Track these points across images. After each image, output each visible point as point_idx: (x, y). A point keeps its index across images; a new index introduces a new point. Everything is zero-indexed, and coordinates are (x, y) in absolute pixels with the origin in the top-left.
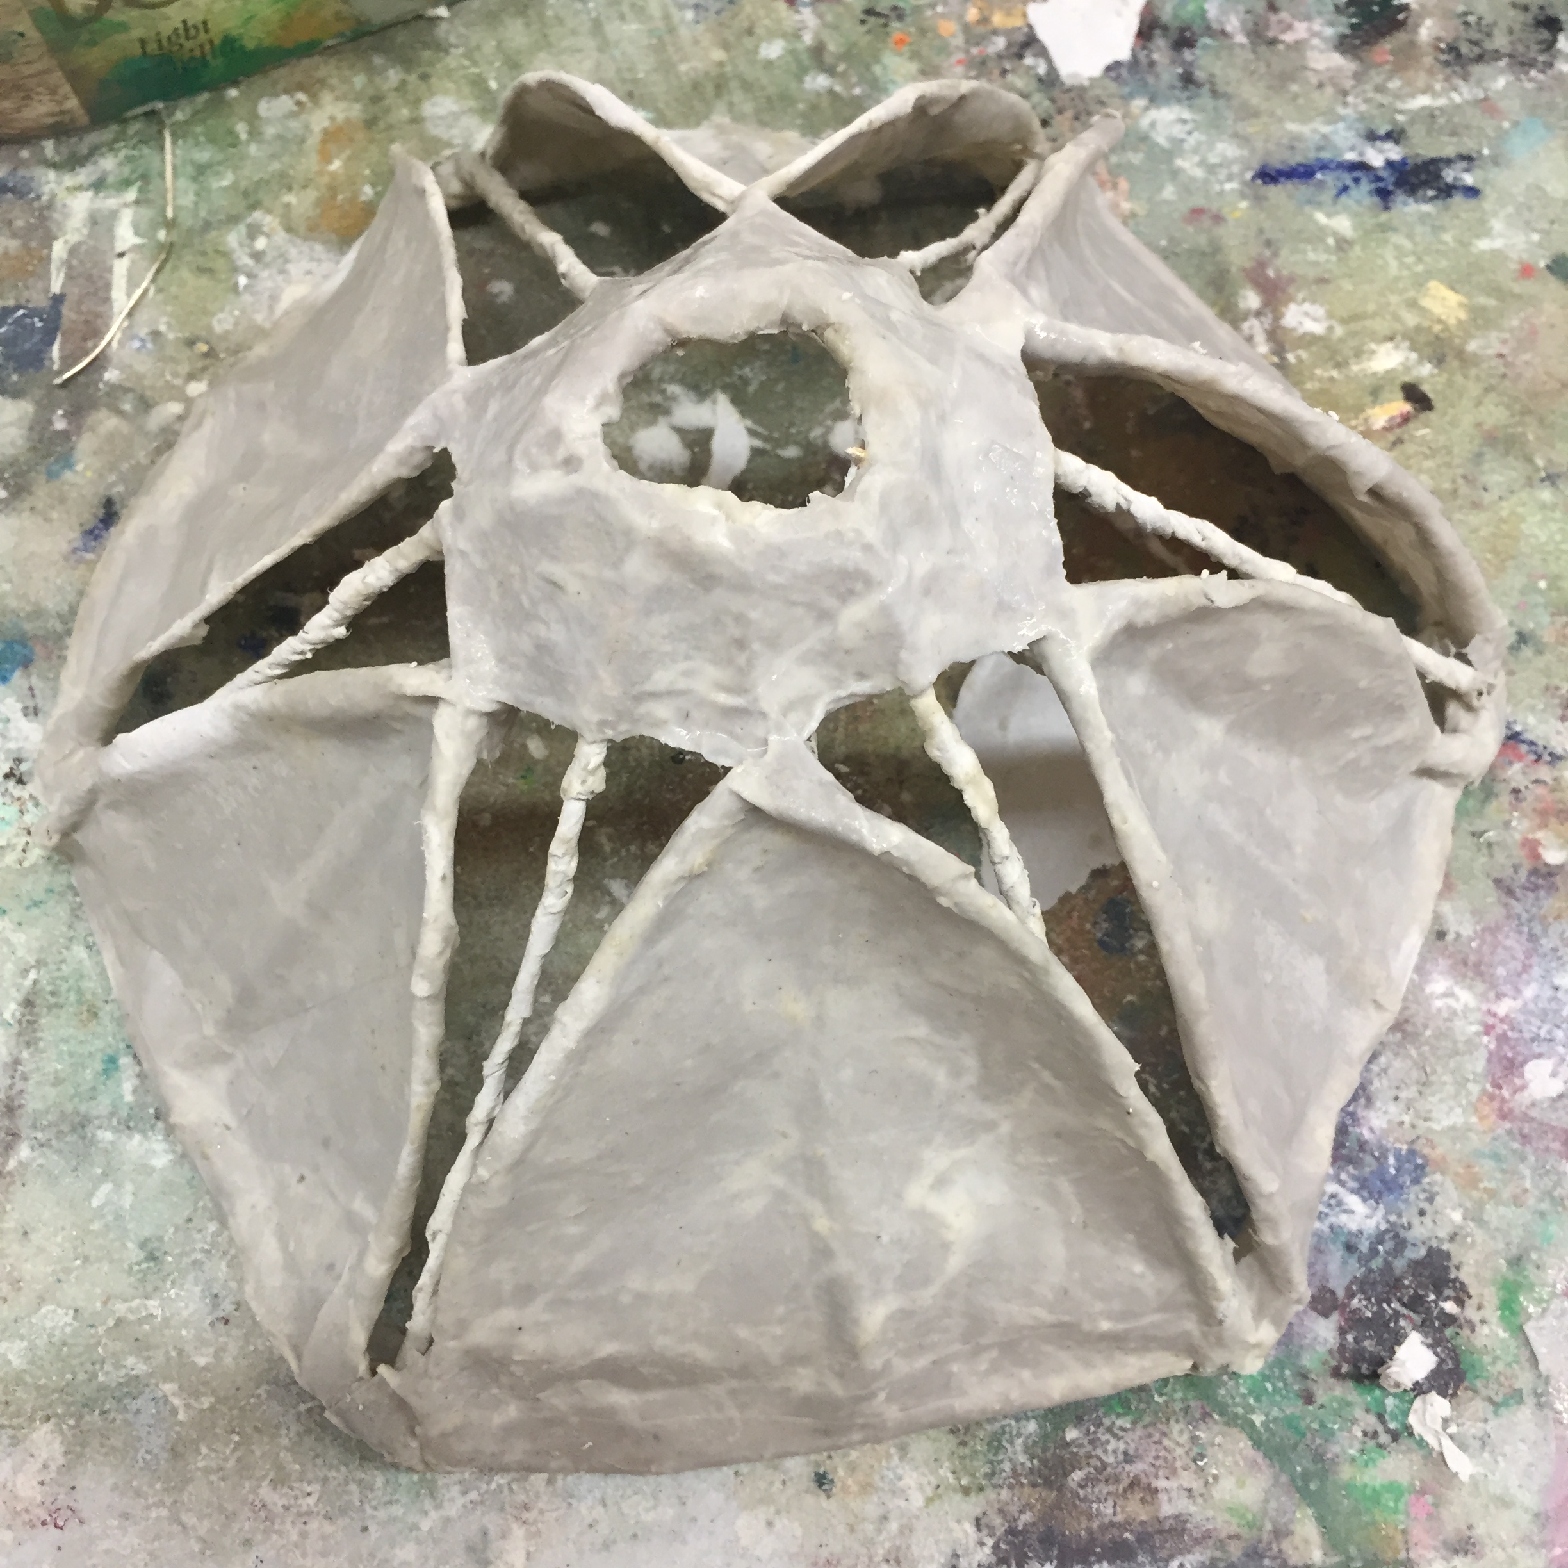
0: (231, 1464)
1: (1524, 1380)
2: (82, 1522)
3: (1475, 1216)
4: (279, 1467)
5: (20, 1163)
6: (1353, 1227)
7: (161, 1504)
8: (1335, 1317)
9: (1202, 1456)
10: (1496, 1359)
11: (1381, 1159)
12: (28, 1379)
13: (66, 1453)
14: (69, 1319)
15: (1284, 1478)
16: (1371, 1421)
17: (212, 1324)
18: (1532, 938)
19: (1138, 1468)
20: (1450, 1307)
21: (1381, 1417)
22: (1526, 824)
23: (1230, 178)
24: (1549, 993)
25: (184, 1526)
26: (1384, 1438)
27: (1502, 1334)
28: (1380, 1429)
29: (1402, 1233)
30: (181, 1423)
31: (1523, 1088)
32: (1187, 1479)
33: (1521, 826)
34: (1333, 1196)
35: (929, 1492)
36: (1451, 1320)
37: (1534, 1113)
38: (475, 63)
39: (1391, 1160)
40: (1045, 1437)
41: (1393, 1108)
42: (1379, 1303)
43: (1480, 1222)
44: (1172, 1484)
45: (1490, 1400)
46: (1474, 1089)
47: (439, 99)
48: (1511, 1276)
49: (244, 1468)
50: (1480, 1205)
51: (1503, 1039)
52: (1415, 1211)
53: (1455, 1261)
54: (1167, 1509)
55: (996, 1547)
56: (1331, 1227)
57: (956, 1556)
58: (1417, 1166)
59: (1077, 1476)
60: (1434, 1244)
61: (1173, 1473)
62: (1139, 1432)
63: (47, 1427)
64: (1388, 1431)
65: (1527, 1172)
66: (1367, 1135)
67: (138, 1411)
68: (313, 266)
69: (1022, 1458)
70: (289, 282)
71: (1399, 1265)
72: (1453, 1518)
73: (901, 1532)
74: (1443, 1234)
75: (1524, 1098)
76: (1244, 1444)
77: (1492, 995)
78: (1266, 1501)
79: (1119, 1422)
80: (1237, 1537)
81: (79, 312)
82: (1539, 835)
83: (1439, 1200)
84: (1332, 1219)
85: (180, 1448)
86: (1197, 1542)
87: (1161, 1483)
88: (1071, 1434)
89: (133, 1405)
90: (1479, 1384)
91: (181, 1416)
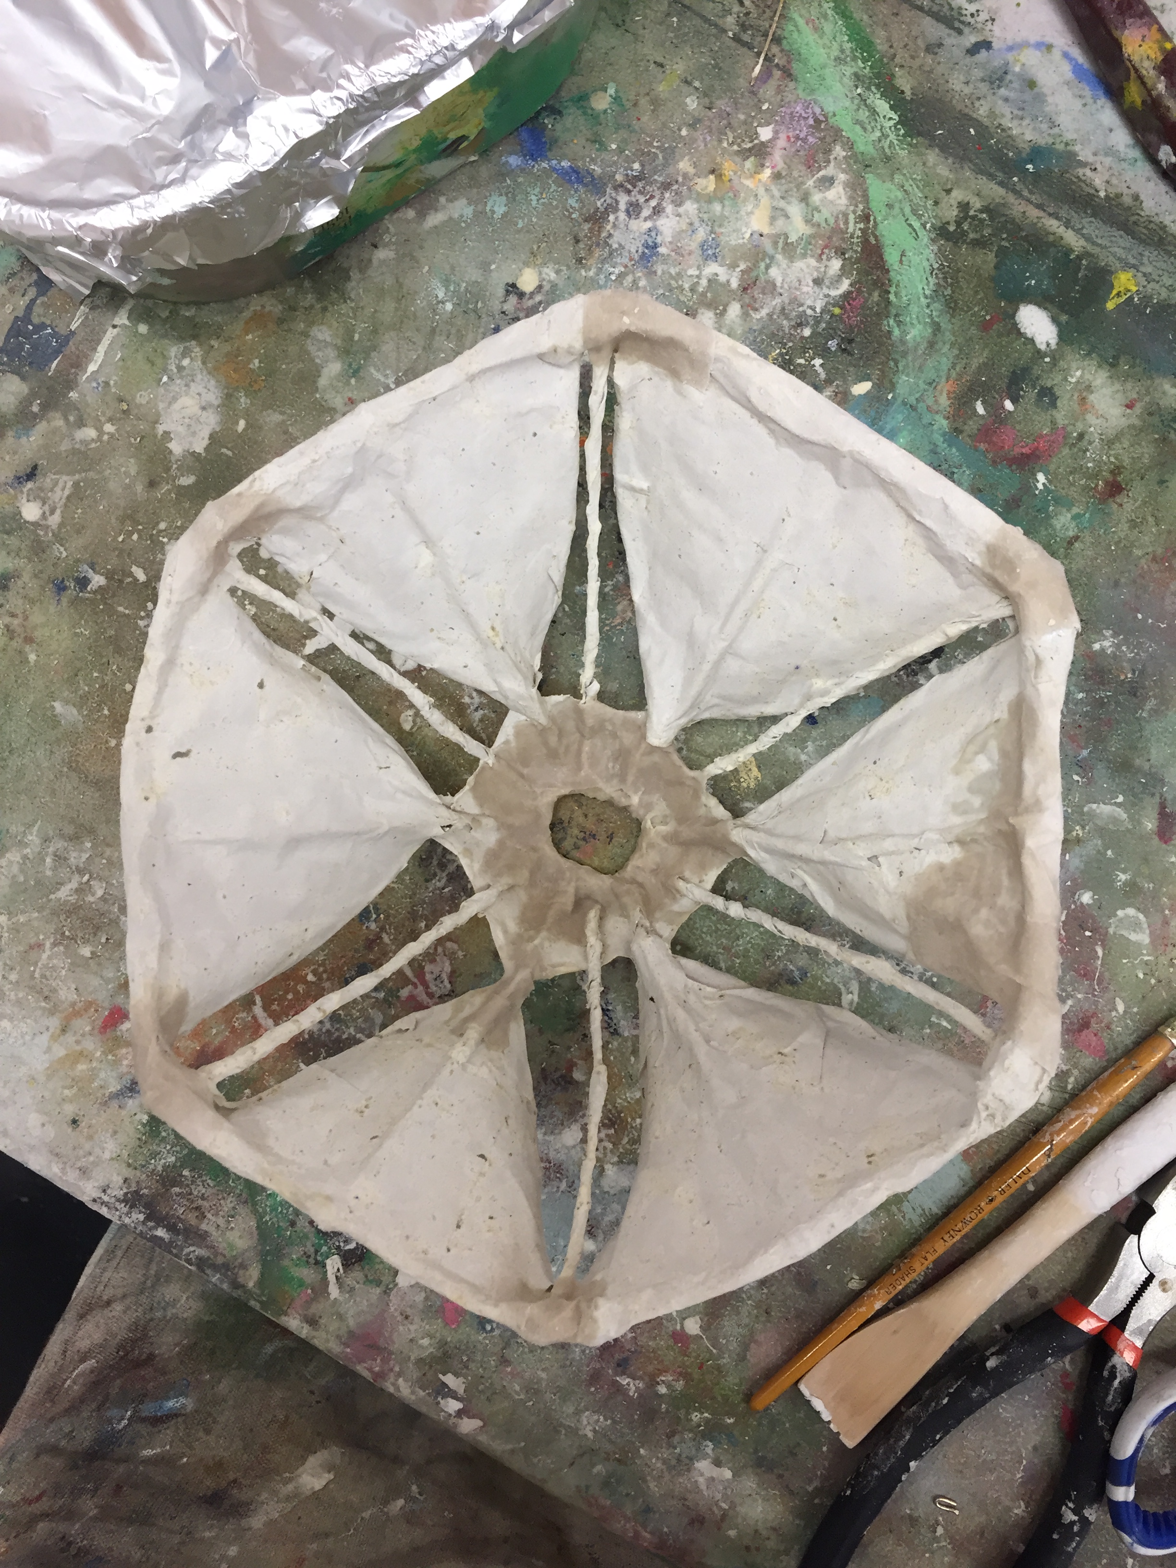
1: (386, 1279)
9: (233, 1217)
15: (259, 1248)
16: (312, 1250)
19: (205, 1204)
21: (316, 1252)
22: (577, 1054)
26: (312, 1260)
28: (313, 1256)
32: (221, 1221)
33: (574, 1053)
35: (114, 1155)
38: (355, 318)
40: (174, 1166)
44: (213, 1219)
45: (366, 1276)
47: (324, 328)
54: (204, 1227)
55: (126, 1194)
57: (108, 1186)
59: (177, 1190)
61: (216, 1214)
62: (214, 1191)
64: (316, 1259)
68: (203, 391)
69: (160, 1168)
70: (187, 394)
72: (316, 1308)
73: (93, 1162)
76: (253, 1223)
78: (246, 1250)
79: (210, 1179)
80: (225, 1256)
81: (77, 349)
82: (578, 1063)
86: (207, 1247)
87: (209, 1216)
88: (186, 1173)
90: (367, 1267)
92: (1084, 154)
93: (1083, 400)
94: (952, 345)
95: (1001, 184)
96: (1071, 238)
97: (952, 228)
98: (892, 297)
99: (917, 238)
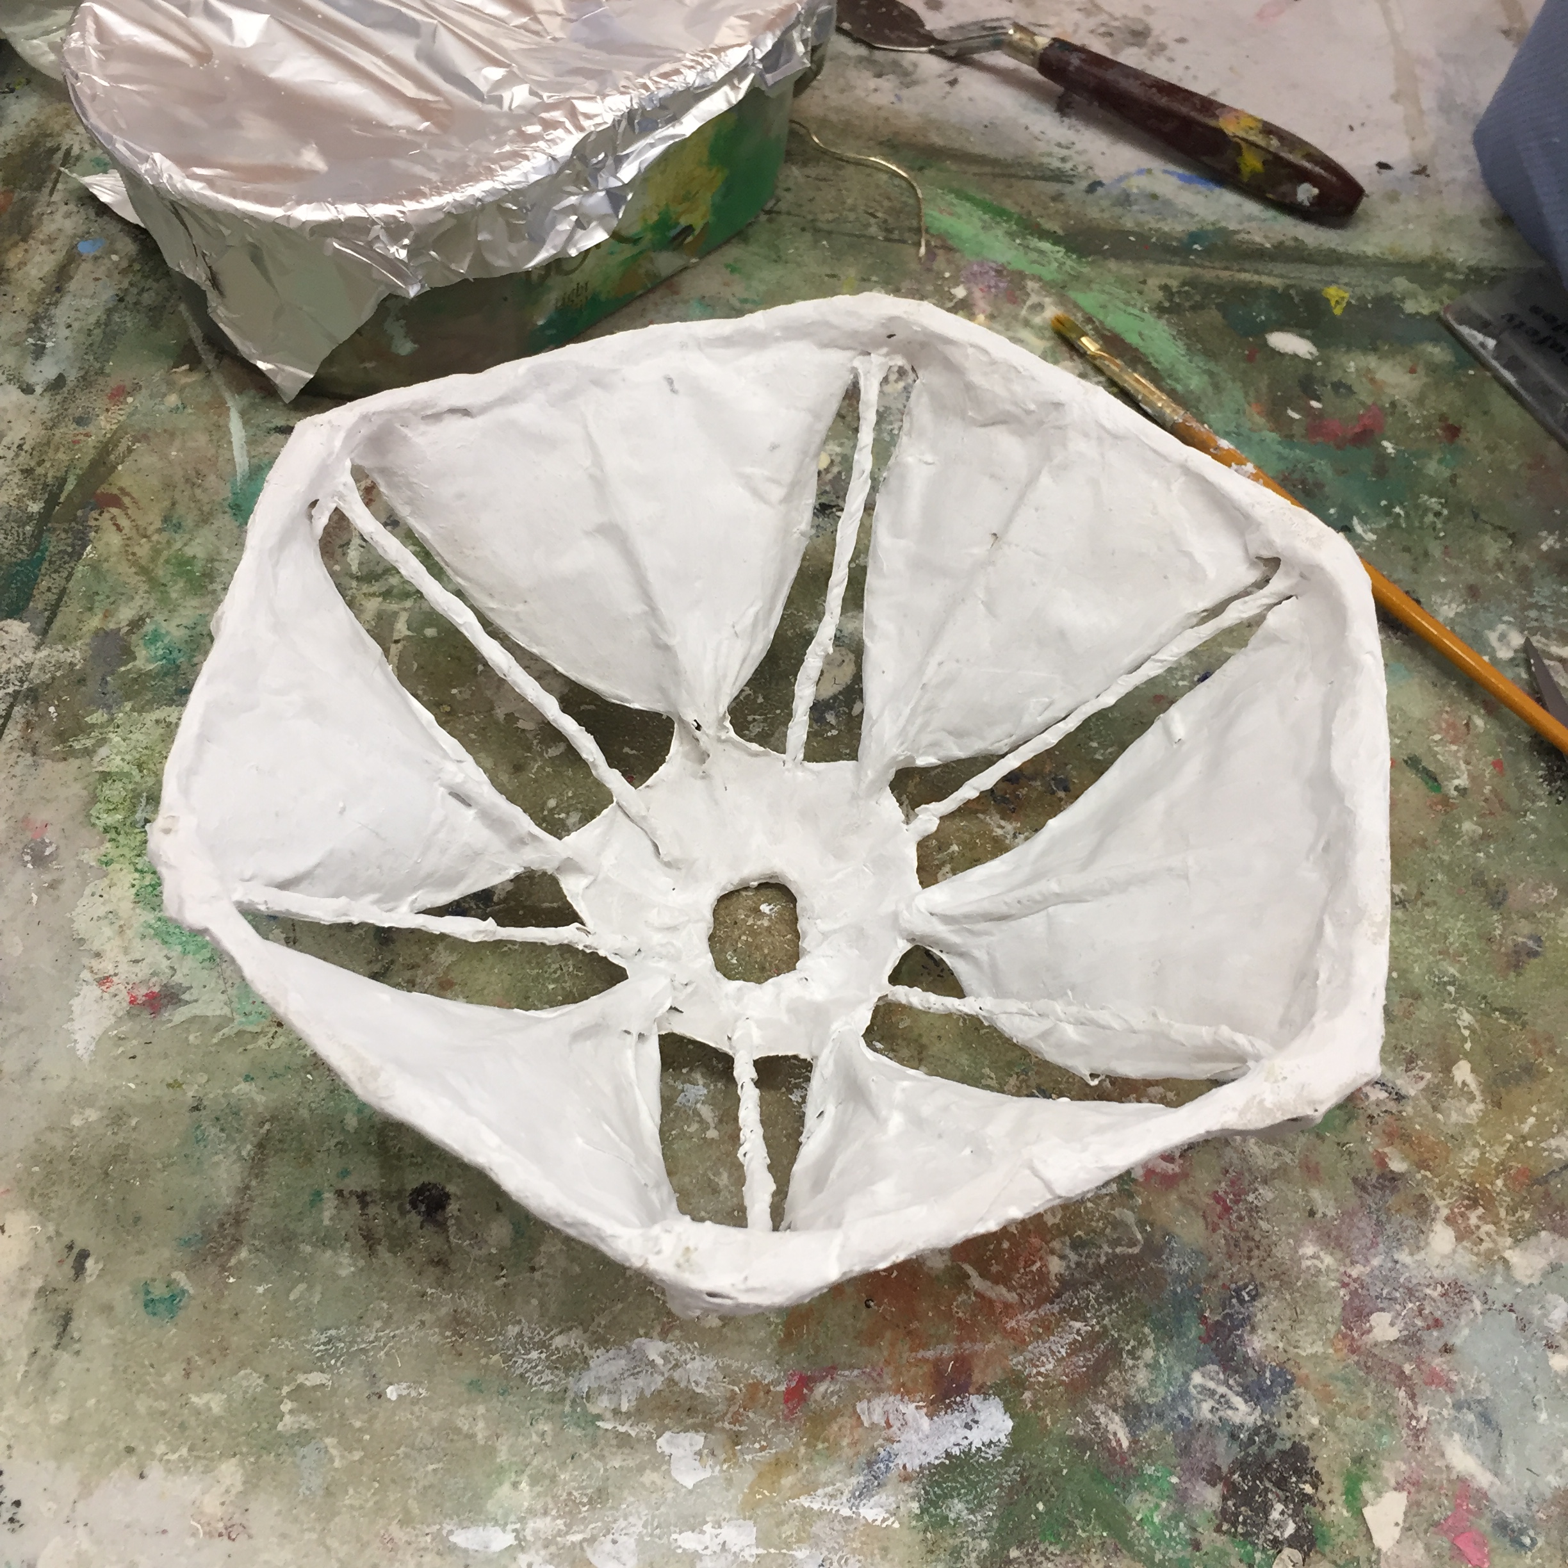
0: (371, 1504)
1: (1361, 1550)
2: (250, 1537)
3: (1329, 1422)
4: (407, 1511)
5: (240, 1262)
6: (1237, 1421)
7: (312, 1529)
8: (1220, 1486)
10: (1340, 1531)
11: (1260, 1373)
12: (223, 1423)
13: (245, 1483)
14: (260, 1381)
17: (369, 1397)
18: (1379, 1223)
20: (1308, 1489)
22: (1377, 1141)
23: (1183, 678)
24: (1390, 1265)
25: (328, 1549)
27: (1345, 1514)
29: (1274, 1429)
30: (336, 1470)
31: (1369, 1331)
33: (1374, 1142)
34: (1222, 1396)
36: (1308, 1498)
37: (1376, 1351)
39: (1268, 1374)
41: (1271, 1337)
42: (1254, 1481)
43: (1333, 1427)
46: (1332, 1329)
48: (1354, 1469)
49: (380, 1509)
50: (1333, 1415)
51: (1354, 1294)
52: (1284, 1413)
53: (1312, 1455)
56: (1220, 1419)
58: (1287, 1381)
60: (1297, 1439)
63: (234, 1461)
65: (1370, 1395)
66: (1250, 1353)
67: (304, 1457)
71: (1270, 1452)
74: (1303, 1433)
75: (1369, 1339)
77: (1348, 1261)
79: (1051, 1549)
82: (1387, 1150)
83: (1302, 1408)
84: (1221, 1413)
85: (333, 1489)
89: (302, 1451)
90: (1327, 1549)
91: (337, 1464)
92: (1232, 226)
93: (1373, 381)
94: (1234, 380)
95: (1182, 264)
96: (1267, 280)
97: (1167, 304)
98: (1155, 365)
99: (1143, 320)
